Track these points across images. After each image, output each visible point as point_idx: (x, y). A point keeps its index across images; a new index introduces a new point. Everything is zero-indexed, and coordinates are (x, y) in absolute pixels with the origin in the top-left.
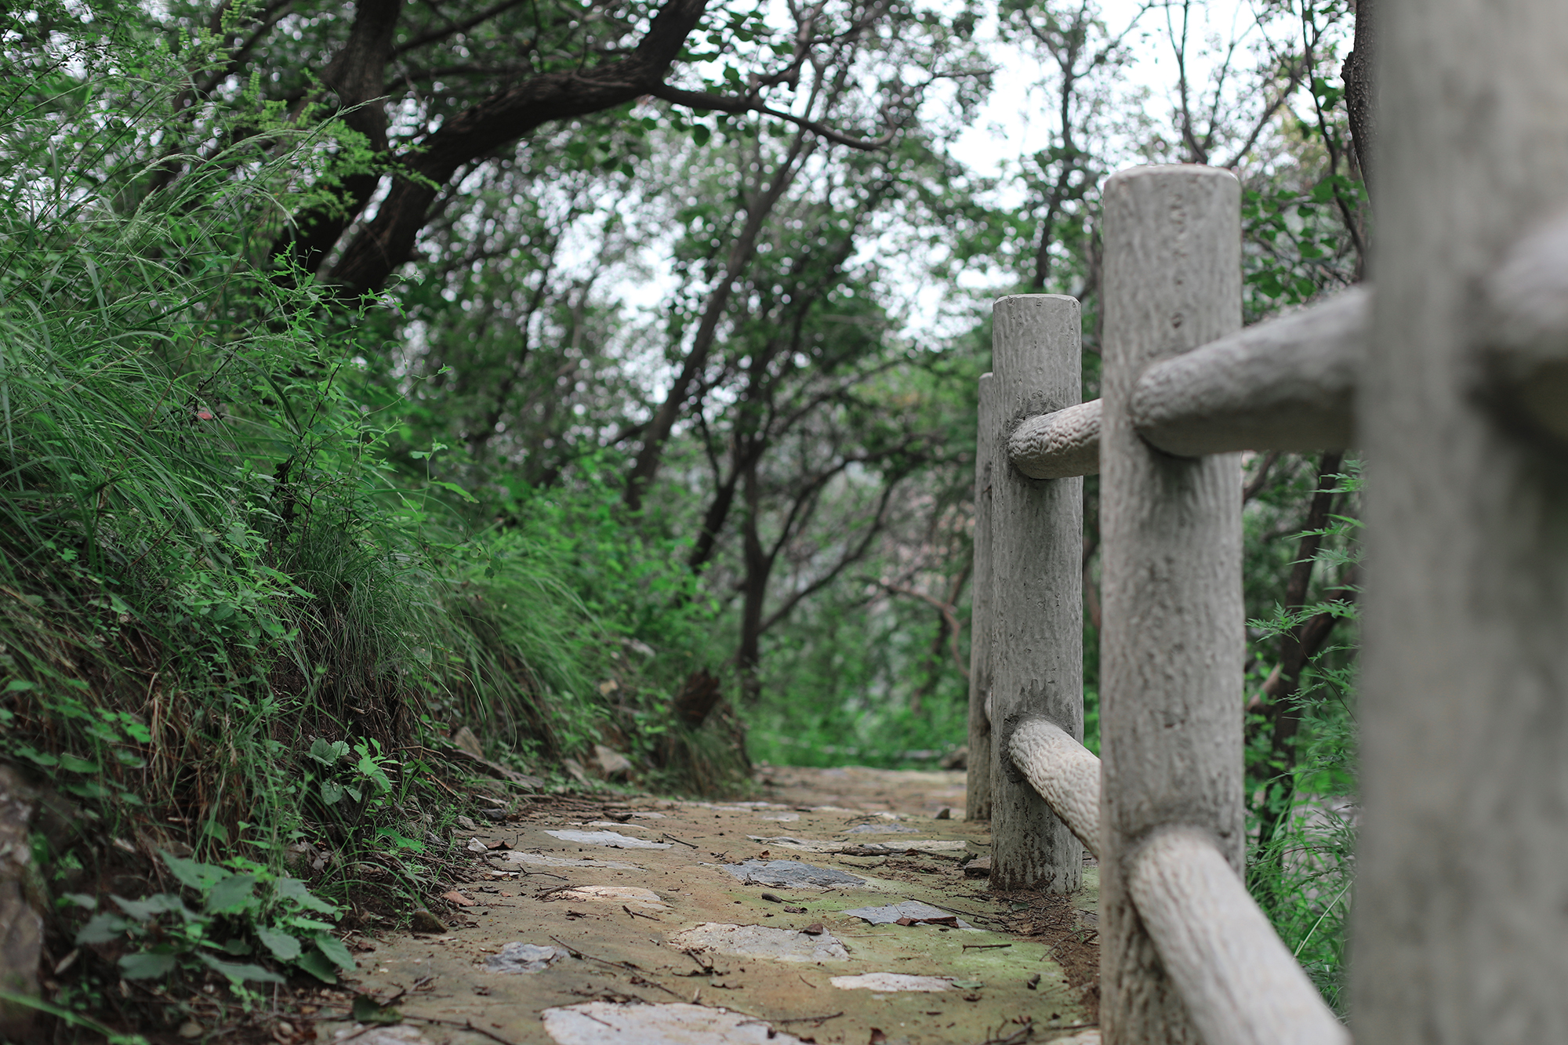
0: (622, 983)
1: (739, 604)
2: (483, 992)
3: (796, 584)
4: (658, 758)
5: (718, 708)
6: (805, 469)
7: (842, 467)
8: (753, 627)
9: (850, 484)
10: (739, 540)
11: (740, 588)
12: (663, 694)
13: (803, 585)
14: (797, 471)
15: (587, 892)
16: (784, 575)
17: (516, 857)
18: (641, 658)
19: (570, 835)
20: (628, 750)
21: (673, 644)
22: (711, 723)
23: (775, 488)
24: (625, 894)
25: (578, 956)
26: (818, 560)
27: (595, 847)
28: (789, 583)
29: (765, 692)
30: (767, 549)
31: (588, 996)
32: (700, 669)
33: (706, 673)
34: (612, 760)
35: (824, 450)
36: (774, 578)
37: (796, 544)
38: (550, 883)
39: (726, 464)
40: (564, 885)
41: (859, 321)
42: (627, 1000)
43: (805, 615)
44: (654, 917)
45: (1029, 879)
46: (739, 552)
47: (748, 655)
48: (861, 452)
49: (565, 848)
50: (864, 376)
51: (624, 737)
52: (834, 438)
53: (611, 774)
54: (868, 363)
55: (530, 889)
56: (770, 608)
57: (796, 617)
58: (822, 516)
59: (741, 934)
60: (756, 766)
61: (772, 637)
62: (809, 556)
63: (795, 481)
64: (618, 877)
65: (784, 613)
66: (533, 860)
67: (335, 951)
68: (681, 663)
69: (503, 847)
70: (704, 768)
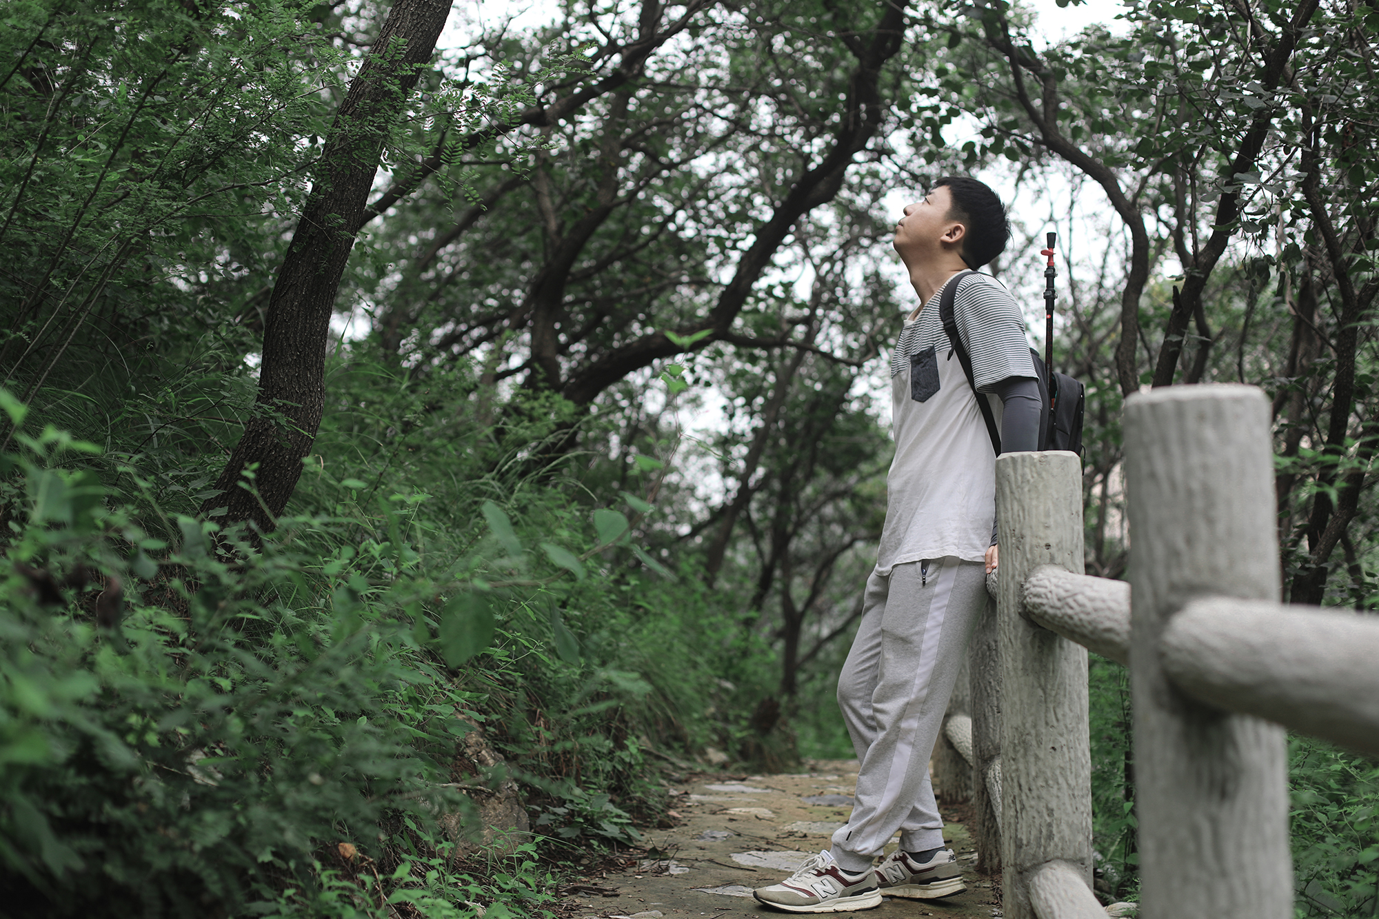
0: (763, 844)
1: (780, 645)
2: (701, 849)
3: (820, 631)
4: (744, 754)
5: (779, 722)
6: (823, 544)
7: (850, 545)
8: (791, 664)
9: (857, 556)
10: (777, 599)
11: (778, 634)
12: (745, 714)
13: (825, 632)
14: (818, 548)
15: (732, 811)
16: (811, 624)
17: (694, 797)
18: (727, 691)
19: (716, 787)
20: (725, 750)
21: (747, 682)
22: (775, 732)
23: (800, 560)
24: (754, 811)
25: (739, 835)
26: (836, 609)
27: (732, 793)
28: (814, 629)
29: (802, 712)
30: (799, 607)
31: (749, 849)
32: (767, 697)
33: (771, 699)
34: (717, 756)
35: (837, 529)
36: (804, 626)
37: (819, 601)
38: (715, 808)
39: (767, 546)
40: (723, 809)
41: (859, 438)
42: (766, 850)
43: (828, 655)
44: (771, 820)
45: (960, 799)
46: (778, 609)
47: (789, 685)
48: (863, 532)
49: (717, 793)
50: (863, 479)
51: (724, 742)
52: (844, 522)
53: (717, 764)
54: (865, 467)
55: (706, 810)
56: (803, 650)
57: (821, 655)
58: (837, 578)
59: (813, 826)
60: (803, 760)
61: (804, 671)
62: (830, 609)
63: (815, 556)
64: (748, 805)
65: (812, 655)
66: (703, 798)
67: (633, 832)
68: (752, 694)
69: (686, 793)
70: (773, 761)
